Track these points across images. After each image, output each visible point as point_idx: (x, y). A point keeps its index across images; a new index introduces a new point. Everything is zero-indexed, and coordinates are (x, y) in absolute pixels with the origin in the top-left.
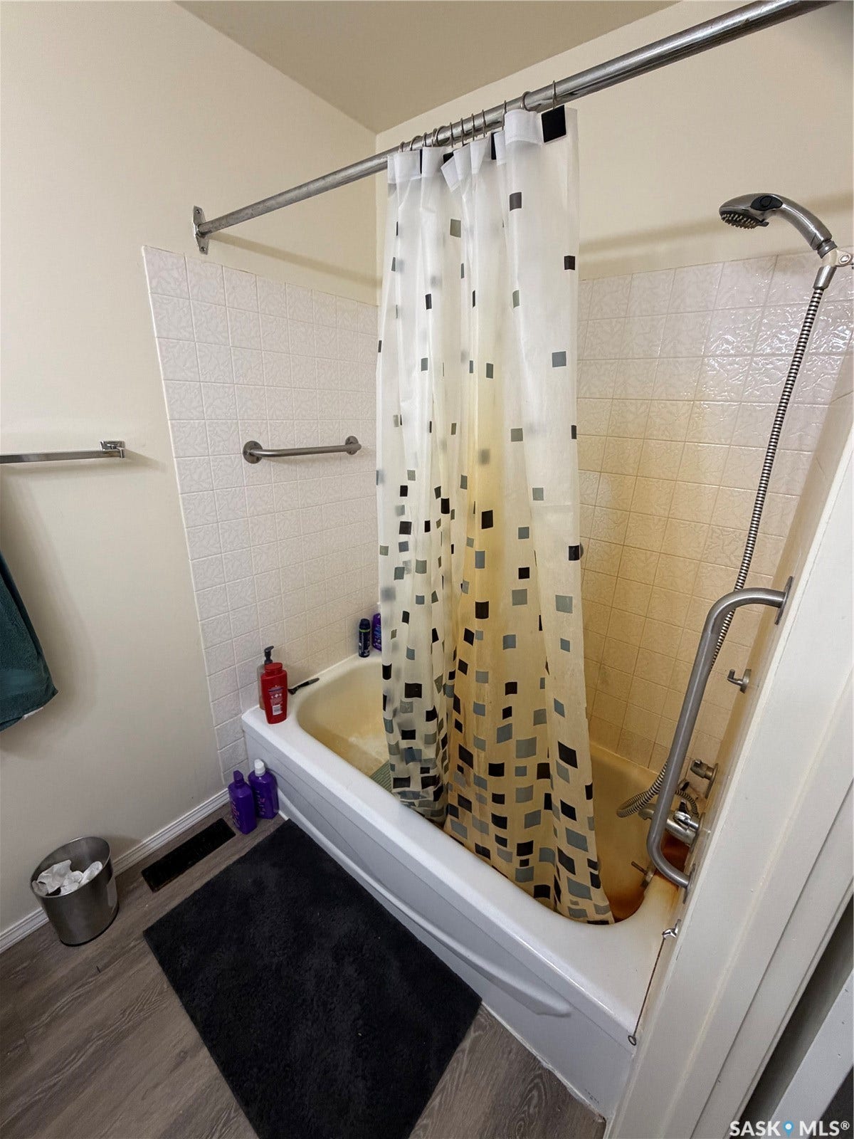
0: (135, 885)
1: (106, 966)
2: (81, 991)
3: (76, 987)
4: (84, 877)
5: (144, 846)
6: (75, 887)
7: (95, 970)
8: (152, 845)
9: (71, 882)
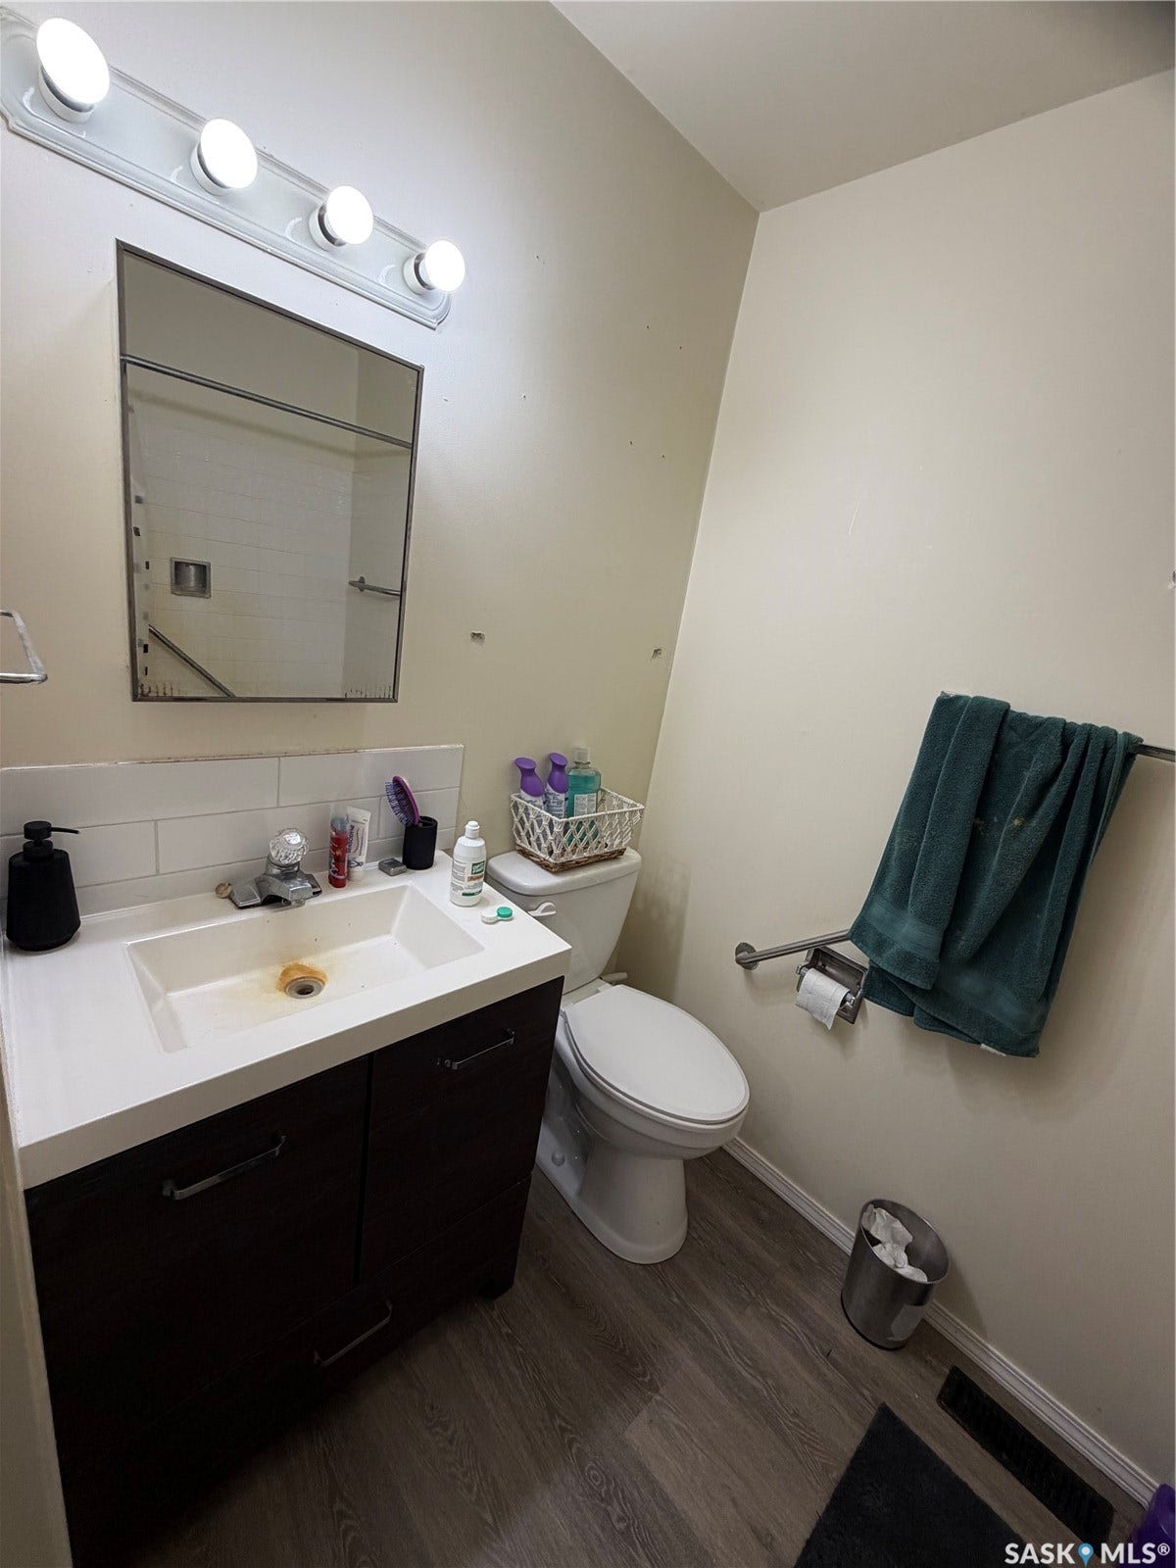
0: (935, 1363)
1: (836, 1365)
2: (804, 1340)
3: (808, 1332)
4: (906, 1270)
5: (986, 1351)
6: (889, 1262)
7: (826, 1349)
8: (996, 1367)
9: (891, 1254)
